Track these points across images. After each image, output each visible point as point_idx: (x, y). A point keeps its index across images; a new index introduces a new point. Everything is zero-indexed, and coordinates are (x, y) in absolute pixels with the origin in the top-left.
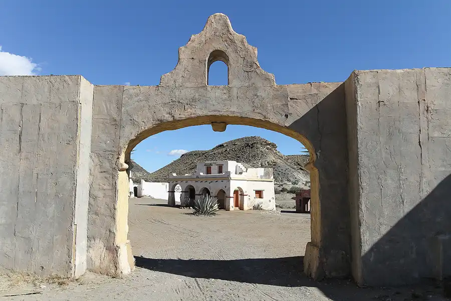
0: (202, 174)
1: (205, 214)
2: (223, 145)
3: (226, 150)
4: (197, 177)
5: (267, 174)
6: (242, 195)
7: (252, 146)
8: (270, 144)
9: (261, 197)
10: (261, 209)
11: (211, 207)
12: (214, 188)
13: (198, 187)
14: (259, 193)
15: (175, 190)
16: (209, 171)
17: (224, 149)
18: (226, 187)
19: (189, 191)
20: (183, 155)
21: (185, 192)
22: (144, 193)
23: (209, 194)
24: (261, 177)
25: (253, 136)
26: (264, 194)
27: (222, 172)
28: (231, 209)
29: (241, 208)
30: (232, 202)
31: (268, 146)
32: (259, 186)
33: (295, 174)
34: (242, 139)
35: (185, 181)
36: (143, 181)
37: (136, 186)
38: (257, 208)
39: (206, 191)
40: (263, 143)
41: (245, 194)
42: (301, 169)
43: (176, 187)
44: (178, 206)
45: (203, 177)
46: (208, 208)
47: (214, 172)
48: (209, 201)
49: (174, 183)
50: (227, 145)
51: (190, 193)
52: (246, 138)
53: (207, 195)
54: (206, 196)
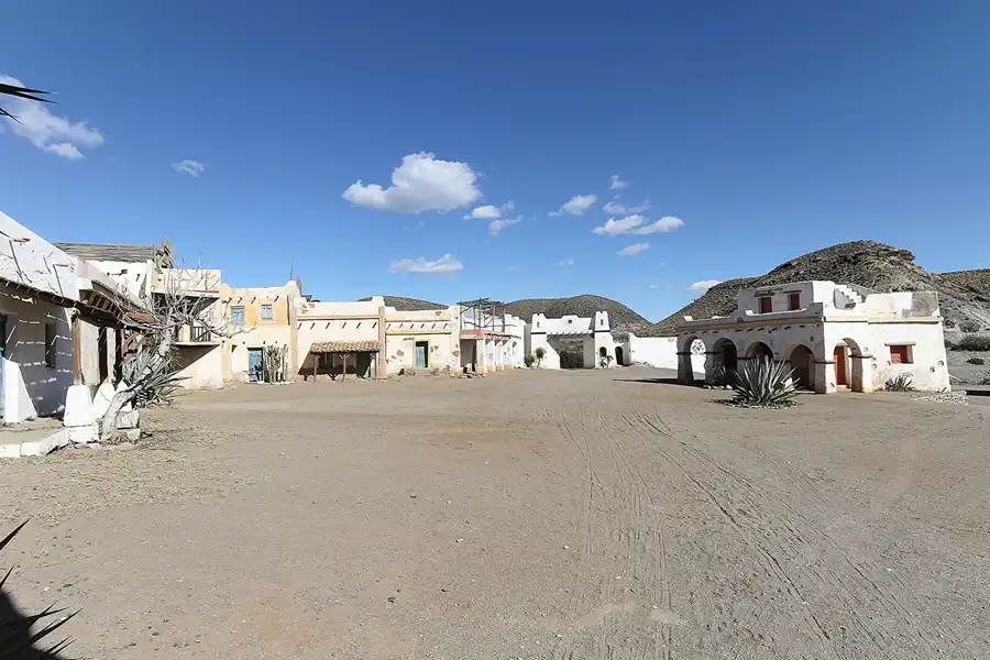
0: (749, 313)
1: (763, 402)
2: (790, 264)
3: (797, 274)
4: (740, 321)
5: (920, 306)
6: (857, 356)
7: (856, 260)
8: (898, 253)
9: (905, 360)
10: (910, 389)
11: (779, 386)
12: (783, 343)
13: (744, 342)
14: (902, 353)
15: (692, 351)
16: (765, 305)
17: (793, 272)
18: (812, 339)
19: (722, 350)
20: (711, 289)
21: (714, 353)
22: (634, 357)
23: (771, 356)
24: (905, 313)
25: (856, 240)
26: (916, 353)
27: (798, 307)
28: (830, 390)
29: (857, 387)
30: (830, 373)
31: (893, 258)
32: (900, 336)
33: (966, 310)
34: (832, 249)
35: (711, 331)
36: (632, 336)
37: (620, 345)
38: (897, 386)
39: (763, 350)
40: (882, 252)
41: (864, 354)
42: (979, 299)
43: (693, 344)
44: (700, 384)
45: (753, 321)
46: (771, 390)
47: (780, 307)
48: (770, 372)
49: (690, 335)
50: (799, 264)
51: (724, 355)
52: (839, 246)
53: (767, 358)
54: (763, 362)
